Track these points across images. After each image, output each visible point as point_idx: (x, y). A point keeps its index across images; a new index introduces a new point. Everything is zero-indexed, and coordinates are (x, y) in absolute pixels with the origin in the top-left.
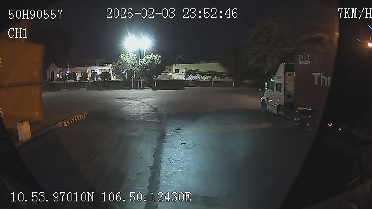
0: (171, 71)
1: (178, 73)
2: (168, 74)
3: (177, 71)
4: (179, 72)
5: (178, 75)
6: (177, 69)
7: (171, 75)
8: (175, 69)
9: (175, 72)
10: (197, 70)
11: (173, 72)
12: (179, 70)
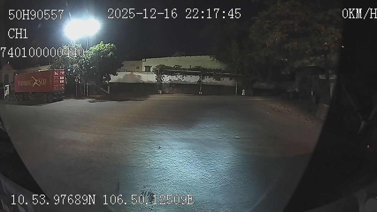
0: (139, 68)
2: (134, 74)
3: (148, 69)
4: (151, 71)
5: (149, 75)
6: (148, 66)
7: (139, 75)
8: (145, 66)
9: (145, 71)
10: (178, 67)
11: (143, 71)
12: (151, 68)
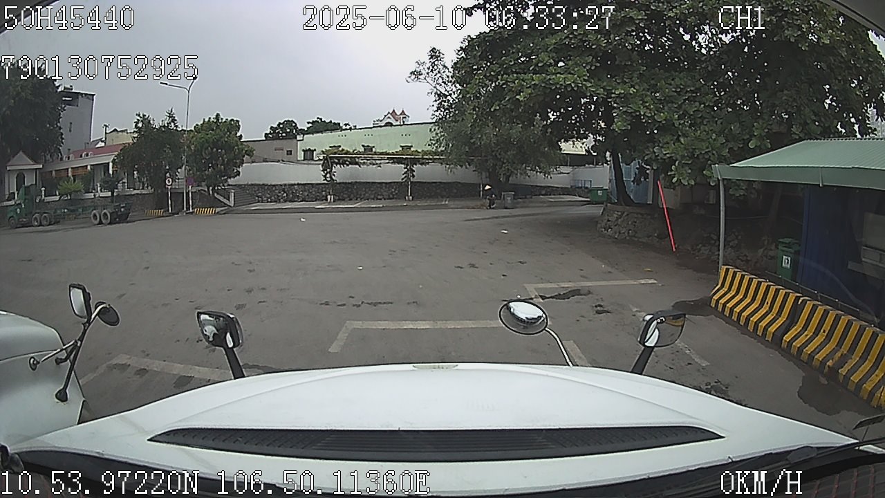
0: (291, 154)
1: (313, 159)
3: (309, 155)
4: (315, 159)
5: (311, 166)
6: (309, 149)
8: (303, 150)
9: (303, 159)
10: (368, 149)
11: (299, 159)
12: (315, 152)
